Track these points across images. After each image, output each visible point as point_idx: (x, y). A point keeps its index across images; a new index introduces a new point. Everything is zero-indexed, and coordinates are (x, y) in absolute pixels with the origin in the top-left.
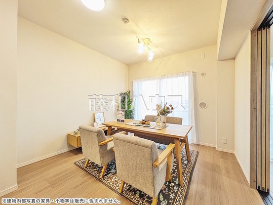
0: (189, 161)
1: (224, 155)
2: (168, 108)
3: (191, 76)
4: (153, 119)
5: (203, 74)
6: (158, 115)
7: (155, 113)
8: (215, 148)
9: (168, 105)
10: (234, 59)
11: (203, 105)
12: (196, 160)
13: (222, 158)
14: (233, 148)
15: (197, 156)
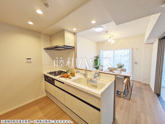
0: (130, 86)
1: (145, 84)
2: (122, 65)
3: (131, 50)
4: (115, 69)
5: (136, 49)
6: (118, 68)
7: (116, 67)
8: (141, 82)
9: (122, 64)
10: (153, 43)
11: (136, 63)
12: (133, 86)
13: (144, 85)
14: (149, 82)
15: (133, 84)
